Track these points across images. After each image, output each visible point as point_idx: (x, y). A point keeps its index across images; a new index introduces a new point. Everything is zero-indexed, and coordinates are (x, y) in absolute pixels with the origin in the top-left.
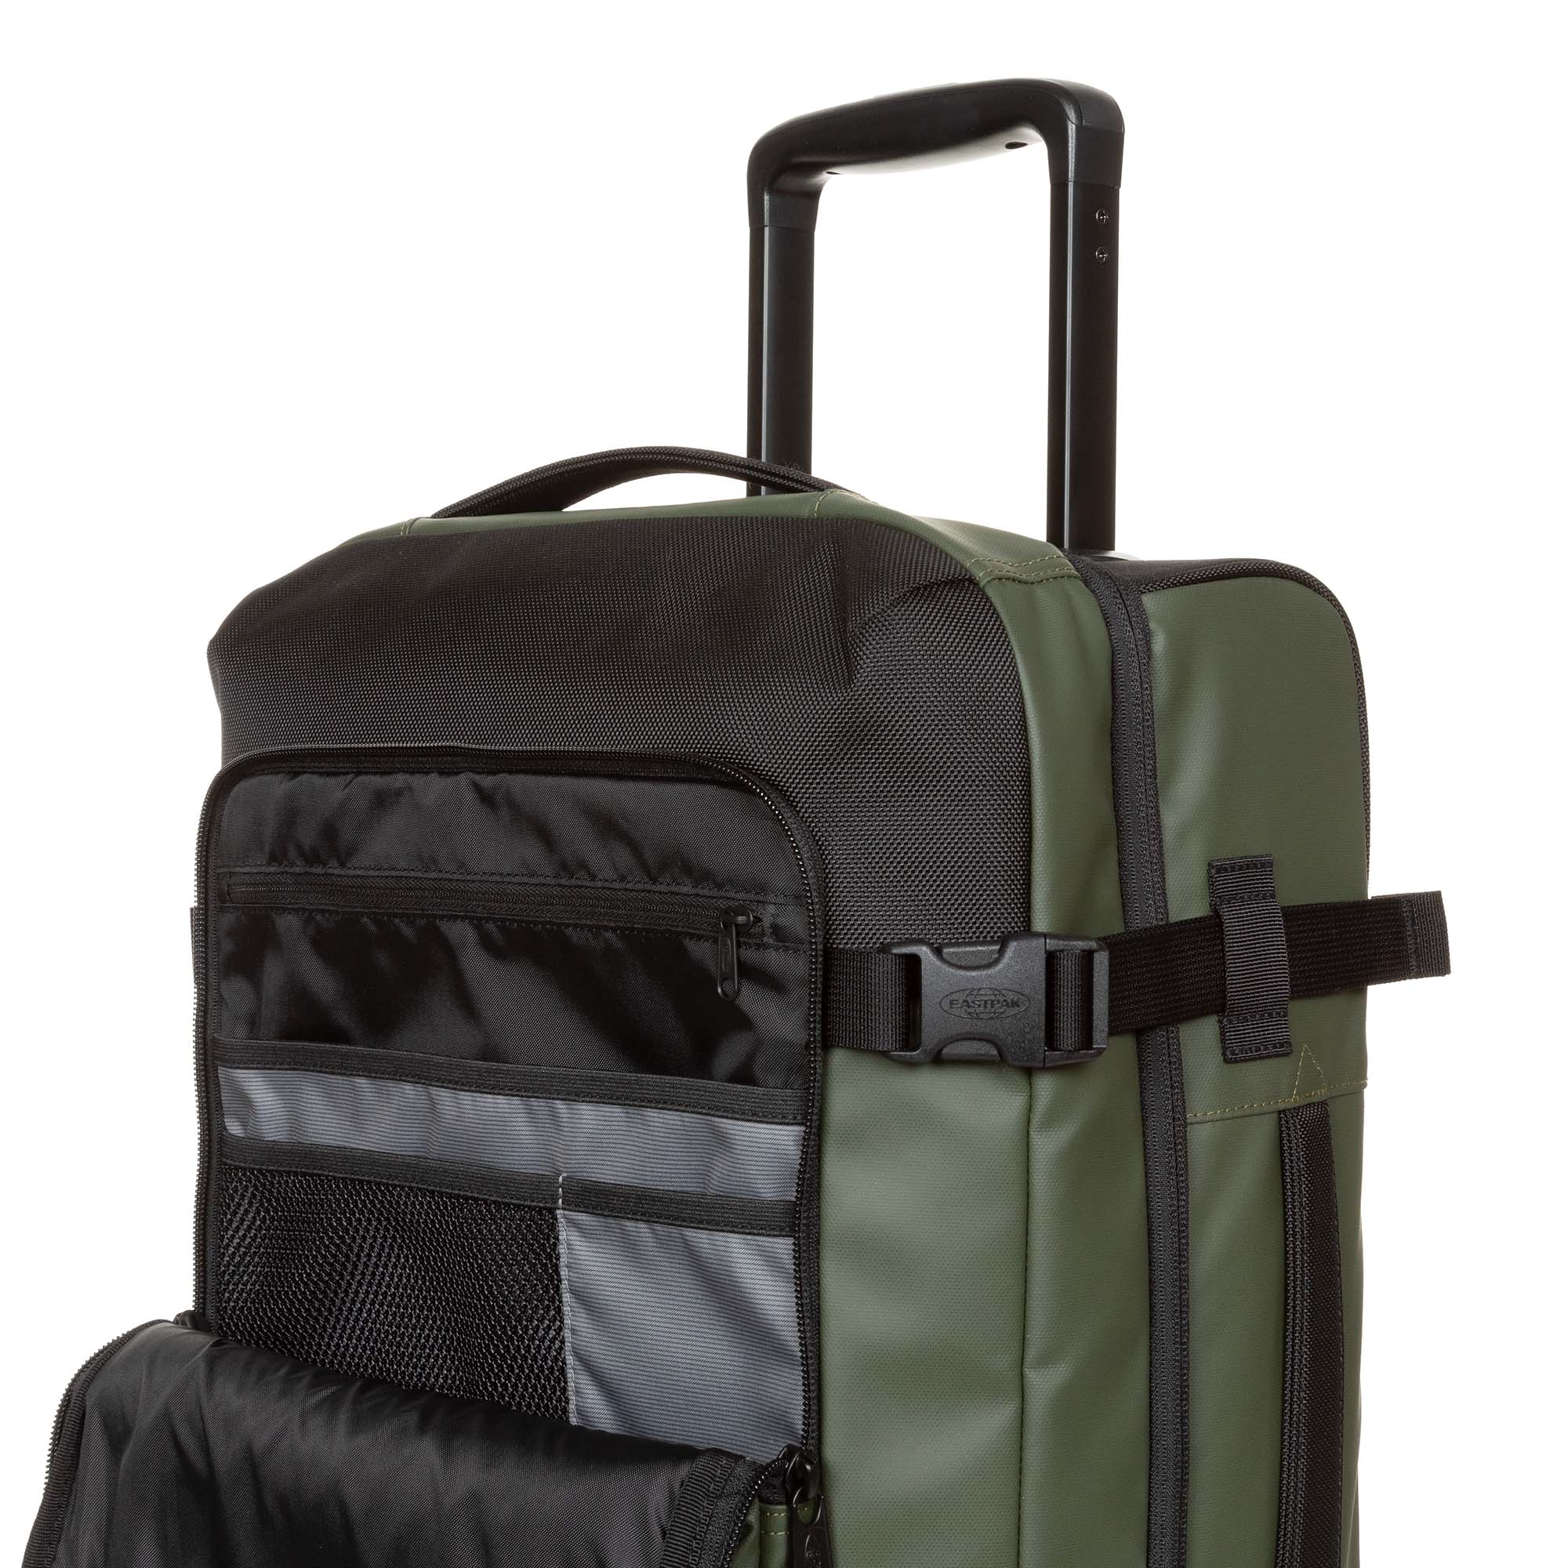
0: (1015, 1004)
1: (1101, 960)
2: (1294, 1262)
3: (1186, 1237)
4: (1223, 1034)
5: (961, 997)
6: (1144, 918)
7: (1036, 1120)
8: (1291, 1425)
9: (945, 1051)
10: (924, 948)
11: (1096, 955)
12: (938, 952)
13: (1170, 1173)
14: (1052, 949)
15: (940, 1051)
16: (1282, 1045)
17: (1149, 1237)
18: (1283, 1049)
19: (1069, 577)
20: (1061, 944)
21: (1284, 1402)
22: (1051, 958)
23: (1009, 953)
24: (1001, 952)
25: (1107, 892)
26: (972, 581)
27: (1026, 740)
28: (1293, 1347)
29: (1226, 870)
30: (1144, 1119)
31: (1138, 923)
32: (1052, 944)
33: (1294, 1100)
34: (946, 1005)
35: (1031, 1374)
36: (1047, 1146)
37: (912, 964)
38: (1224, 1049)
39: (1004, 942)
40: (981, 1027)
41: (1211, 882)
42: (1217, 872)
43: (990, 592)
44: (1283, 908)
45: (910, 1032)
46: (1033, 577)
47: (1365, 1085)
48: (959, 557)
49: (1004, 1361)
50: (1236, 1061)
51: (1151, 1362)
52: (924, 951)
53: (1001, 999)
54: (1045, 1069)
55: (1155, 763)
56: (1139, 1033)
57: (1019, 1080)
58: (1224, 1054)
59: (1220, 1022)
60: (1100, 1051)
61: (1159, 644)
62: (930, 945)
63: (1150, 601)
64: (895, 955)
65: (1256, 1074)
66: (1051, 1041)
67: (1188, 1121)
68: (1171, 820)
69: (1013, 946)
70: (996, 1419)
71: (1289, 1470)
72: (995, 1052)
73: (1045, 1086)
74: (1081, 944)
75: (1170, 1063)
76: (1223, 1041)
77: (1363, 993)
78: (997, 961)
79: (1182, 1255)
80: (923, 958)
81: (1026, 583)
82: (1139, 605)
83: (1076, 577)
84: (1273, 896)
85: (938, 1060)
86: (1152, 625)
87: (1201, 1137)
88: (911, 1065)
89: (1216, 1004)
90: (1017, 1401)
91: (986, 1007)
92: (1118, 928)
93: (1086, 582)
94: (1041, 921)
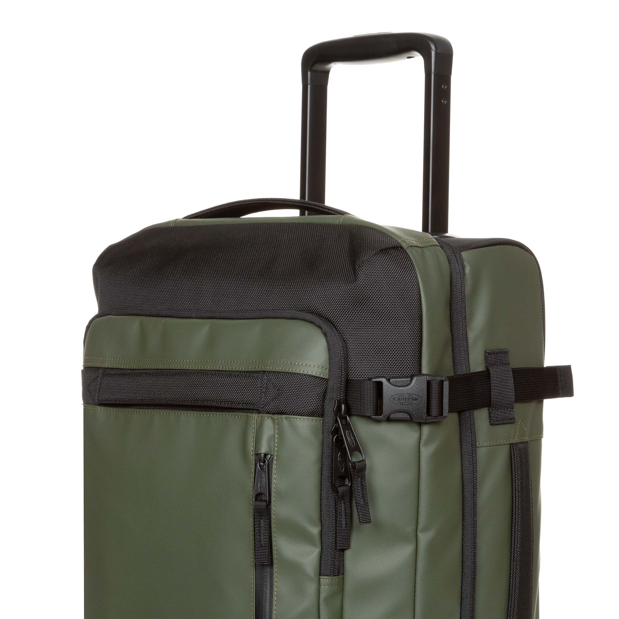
0: (416, 399)
1: (446, 384)
2: (515, 500)
3: (476, 488)
4: (490, 414)
5: (397, 396)
6: (461, 371)
7: (422, 442)
8: (514, 561)
9: (391, 416)
10: (384, 379)
11: (444, 382)
12: (389, 380)
13: (471, 465)
14: (429, 380)
15: (389, 416)
16: (511, 419)
17: (463, 488)
18: (511, 421)
19: (436, 245)
20: (432, 378)
21: (511, 552)
22: (429, 383)
23: (414, 381)
24: (411, 380)
25: (448, 361)
26: (401, 247)
27: (421, 305)
28: (515, 532)
29: (491, 354)
30: (461, 445)
31: (459, 372)
32: (428, 378)
33: (516, 440)
34: (392, 399)
35: (420, 535)
36: (426, 452)
37: (380, 384)
38: (490, 420)
39: (412, 377)
40: (404, 408)
41: (486, 358)
42: (488, 354)
43: (408, 251)
44: (512, 369)
45: (378, 409)
46: (422, 246)
47: (542, 437)
48: (397, 239)
49: (410, 529)
50: (495, 425)
51: (463, 534)
52: (384, 380)
53: (411, 397)
54: (426, 423)
55: (466, 314)
56: (460, 412)
57: (417, 427)
58: (490, 422)
59: (489, 410)
60: (445, 417)
61: (468, 270)
62: (386, 378)
63: (464, 254)
64: (374, 381)
65: (502, 430)
66: (428, 413)
67: (477, 446)
68: (471, 335)
69: (415, 379)
70: (407, 550)
71: (513, 578)
72: (409, 417)
73: (426, 429)
74: (439, 378)
75: (471, 424)
76: (490, 417)
77: (542, 402)
78: (409, 384)
79: (474, 495)
80: (384, 382)
81: (421, 247)
82: (460, 256)
83: (438, 246)
84: (508, 364)
85: (389, 420)
86: (465, 263)
87: (482, 453)
88: (378, 421)
89: (487, 403)
90: (415, 544)
91: (406, 400)
92: (452, 374)
93: (441, 247)
94: (425, 370)
